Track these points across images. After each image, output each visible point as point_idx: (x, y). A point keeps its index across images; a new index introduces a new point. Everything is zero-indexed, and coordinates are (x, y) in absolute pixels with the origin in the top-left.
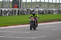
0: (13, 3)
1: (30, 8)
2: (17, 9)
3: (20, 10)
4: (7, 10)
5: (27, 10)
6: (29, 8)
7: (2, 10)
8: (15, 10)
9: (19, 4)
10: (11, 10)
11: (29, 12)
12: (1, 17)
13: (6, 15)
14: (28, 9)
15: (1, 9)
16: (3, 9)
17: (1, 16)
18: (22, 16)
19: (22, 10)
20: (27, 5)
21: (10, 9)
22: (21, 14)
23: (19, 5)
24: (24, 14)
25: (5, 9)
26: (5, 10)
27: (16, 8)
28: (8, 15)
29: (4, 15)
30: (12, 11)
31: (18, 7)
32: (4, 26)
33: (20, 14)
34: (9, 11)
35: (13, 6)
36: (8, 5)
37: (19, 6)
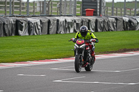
0: (83, 5)
1: (121, 15)
2: (92, 18)
3: (100, 20)
4: (69, 19)
5: (116, 19)
6: (119, 15)
7: (58, 20)
8: (89, 21)
9: (96, 6)
10: (78, 19)
11: (120, 24)
12: (57, 35)
13: (68, 32)
14: (118, 17)
15: (57, 18)
16: (62, 19)
17: (57, 33)
18: (105, 33)
19: (104, 21)
20: (115, 9)
21: (76, 18)
22: (103, 29)
23: (96, 9)
24: (109, 30)
25: (66, 18)
26: (66, 21)
27: (91, 16)
28: (72, 31)
29: (62, 32)
30: (82, 22)
31: (95, 14)
32: (64, 58)
33: (99, 30)
34: (75, 21)
35: (83, 11)
36: (72, 8)
37: (96, 12)
